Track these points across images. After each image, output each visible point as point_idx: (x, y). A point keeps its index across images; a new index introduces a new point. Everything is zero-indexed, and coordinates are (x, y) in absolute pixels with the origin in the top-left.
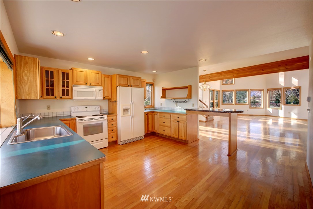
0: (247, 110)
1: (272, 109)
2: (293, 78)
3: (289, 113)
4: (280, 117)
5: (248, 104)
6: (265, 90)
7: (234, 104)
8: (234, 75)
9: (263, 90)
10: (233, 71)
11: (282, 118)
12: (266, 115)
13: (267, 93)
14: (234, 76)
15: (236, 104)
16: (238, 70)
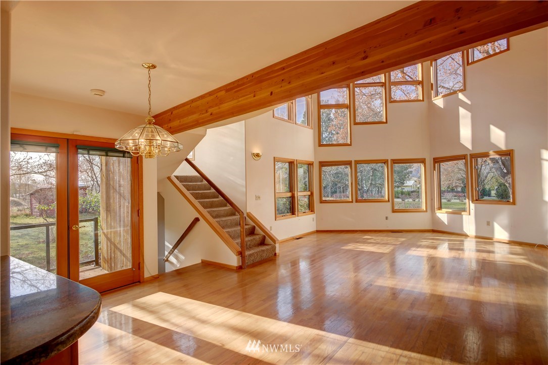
0: (387, 218)
1: (447, 212)
2: (492, 127)
3: (488, 223)
4: (466, 236)
5: (389, 201)
6: (429, 162)
7: (352, 202)
8: (271, 89)
9: (423, 161)
10: (268, 74)
11: (472, 238)
12: (434, 231)
13: (434, 169)
14: (271, 93)
15: (357, 201)
16: (283, 69)
